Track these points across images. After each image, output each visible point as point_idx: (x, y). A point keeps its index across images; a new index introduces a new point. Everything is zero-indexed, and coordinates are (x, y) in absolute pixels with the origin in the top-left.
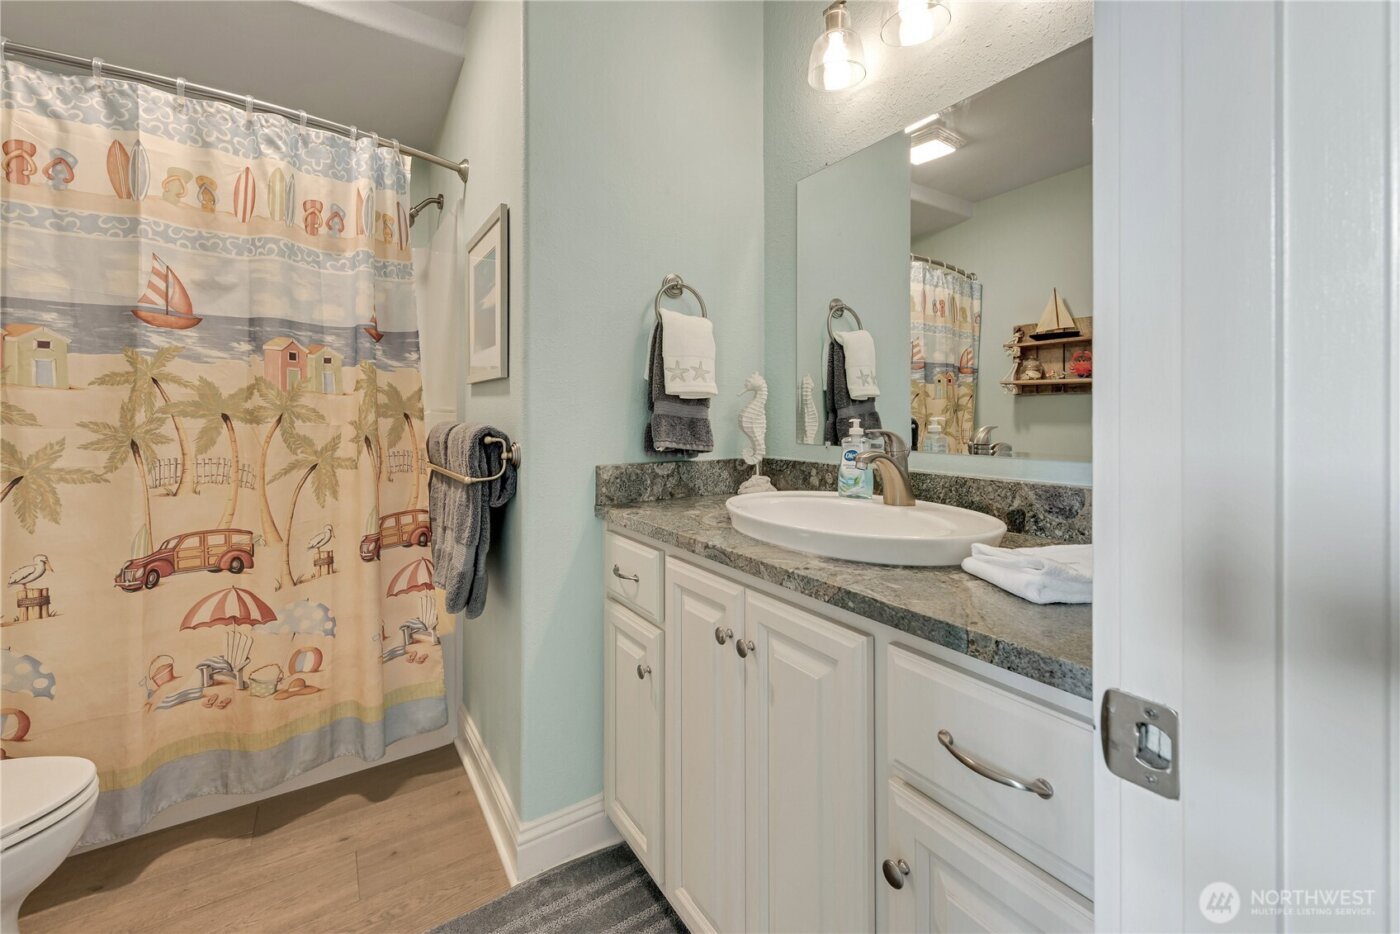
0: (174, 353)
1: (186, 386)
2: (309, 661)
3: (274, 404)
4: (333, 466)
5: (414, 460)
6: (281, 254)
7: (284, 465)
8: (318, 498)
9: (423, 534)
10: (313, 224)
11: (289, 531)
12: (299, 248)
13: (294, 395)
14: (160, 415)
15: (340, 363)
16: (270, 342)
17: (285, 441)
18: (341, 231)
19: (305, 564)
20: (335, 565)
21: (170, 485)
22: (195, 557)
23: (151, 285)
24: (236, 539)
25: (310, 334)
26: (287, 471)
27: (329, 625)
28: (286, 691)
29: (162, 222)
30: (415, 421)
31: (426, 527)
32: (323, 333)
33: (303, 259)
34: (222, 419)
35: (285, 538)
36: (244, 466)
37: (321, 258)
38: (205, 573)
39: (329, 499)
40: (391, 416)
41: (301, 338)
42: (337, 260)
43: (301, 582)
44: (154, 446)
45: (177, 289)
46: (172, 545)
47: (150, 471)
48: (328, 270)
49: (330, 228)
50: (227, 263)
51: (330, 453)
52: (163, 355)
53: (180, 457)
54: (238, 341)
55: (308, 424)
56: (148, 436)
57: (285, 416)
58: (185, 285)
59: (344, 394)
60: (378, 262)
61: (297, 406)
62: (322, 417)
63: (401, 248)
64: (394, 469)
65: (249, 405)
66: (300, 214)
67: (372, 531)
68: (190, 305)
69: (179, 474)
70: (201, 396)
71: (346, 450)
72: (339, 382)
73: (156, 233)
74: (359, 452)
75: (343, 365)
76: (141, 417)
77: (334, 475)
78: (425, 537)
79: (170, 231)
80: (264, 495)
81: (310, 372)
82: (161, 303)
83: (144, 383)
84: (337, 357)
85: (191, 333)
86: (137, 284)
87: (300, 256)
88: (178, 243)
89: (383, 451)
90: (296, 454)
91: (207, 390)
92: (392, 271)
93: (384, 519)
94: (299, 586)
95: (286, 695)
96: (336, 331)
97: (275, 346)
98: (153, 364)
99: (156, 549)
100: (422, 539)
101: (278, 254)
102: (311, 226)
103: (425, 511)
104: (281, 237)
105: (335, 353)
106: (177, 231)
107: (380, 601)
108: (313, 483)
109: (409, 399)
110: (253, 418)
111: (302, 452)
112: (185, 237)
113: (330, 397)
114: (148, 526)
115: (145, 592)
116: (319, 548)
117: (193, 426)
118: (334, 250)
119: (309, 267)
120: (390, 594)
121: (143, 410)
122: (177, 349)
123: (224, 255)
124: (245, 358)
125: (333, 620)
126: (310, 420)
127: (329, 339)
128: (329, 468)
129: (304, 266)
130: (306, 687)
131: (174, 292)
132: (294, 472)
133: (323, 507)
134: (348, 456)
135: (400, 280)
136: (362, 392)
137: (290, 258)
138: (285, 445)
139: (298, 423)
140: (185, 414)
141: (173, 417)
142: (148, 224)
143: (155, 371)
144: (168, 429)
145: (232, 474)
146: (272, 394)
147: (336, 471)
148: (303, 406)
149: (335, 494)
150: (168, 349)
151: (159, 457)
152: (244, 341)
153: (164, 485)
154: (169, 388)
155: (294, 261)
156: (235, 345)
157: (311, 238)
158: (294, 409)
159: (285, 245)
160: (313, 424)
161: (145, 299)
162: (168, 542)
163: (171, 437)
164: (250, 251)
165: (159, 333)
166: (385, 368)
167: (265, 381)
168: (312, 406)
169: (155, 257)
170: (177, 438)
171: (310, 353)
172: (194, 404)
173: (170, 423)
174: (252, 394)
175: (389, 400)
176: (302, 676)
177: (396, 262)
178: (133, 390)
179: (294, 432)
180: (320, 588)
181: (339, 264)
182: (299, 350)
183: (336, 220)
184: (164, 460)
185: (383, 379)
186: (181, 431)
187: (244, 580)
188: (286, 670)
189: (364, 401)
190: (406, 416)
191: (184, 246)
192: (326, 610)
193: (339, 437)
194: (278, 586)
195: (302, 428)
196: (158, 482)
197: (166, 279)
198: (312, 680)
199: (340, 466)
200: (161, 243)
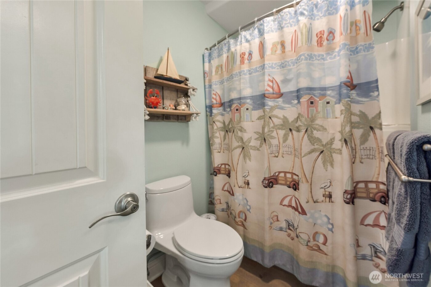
0: (276, 107)
1: (279, 119)
2: (321, 239)
3: (304, 124)
4: (331, 152)
5: (377, 153)
6: (306, 59)
7: (309, 150)
8: (324, 166)
9: (383, 197)
10: (321, 41)
11: (312, 178)
12: (314, 54)
13: (313, 120)
14: (272, 129)
15: (334, 103)
16: (302, 98)
17: (309, 139)
18: (333, 40)
19: (319, 194)
20: (333, 199)
21: (276, 153)
22: (283, 180)
23: (269, 85)
24: (295, 177)
25: (319, 92)
26: (310, 153)
27: (330, 226)
28: (312, 247)
29: (271, 62)
30: (377, 131)
31: (385, 193)
32: (326, 90)
33: (316, 59)
34: (289, 131)
35: (310, 181)
36: (296, 149)
37: (325, 56)
38: (286, 187)
39: (329, 167)
40: (361, 128)
41: (315, 94)
42: (332, 55)
43: (317, 202)
44: (270, 140)
45: (276, 85)
46: (277, 174)
47: (269, 148)
48: (328, 61)
49: (328, 40)
50: (290, 70)
51: (329, 146)
52: (272, 109)
53: (278, 144)
54: (294, 100)
55: (319, 132)
56: (268, 136)
57: (309, 129)
58: (278, 83)
59: (336, 118)
60: (352, 48)
61: (314, 124)
62: (325, 129)
63: (367, 35)
64: (364, 157)
65: (297, 125)
66: (315, 39)
67: (349, 188)
68: (280, 90)
69: (278, 150)
70: (284, 122)
71: (337, 144)
72: (333, 112)
73: (269, 67)
74: (342, 147)
75: (336, 104)
76: (266, 130)
77: (332, 156)
78: (384, 199)
79: (273, 65)
80: (301, 162)
81: (320, 109)
82: (271, 90)
83: (267, 119)
84: (333, 100)
85: (280, 100)
86: (264, 86)
87: (315, 58)
88: (276, 68)
89: (357, 146)
90: (314, 146)
91: (285, 119)
92: (361, 49)
93: (358, 183)
94: (316, 204)
95: (311, 249)
96: (331, 88)
97: (304, 99)
98: (269, 112)
99: (272, 175)
100: (383, 199)
101: (305, 60)
102: (320, 44)
103: (384, 184)
104: (305, 52)
105: (331, 99)
106: (276, 64)
107: (354, 226)
108: (322, 159)
109: (373, 118)
110: (298, 130)
111: (317, 145)
112: (278, 66)
113: (329, 120)
114: (269, 167)
115: (268, 189)
116: (325, 189)
117: (282, 133)
118: (330, 50)
119: (319, 62)
120: (362, 223)
121: (267, 127)
122: (277, 106)
123: (289, 68)
124: (296, 106)
125: (332, 225)
126: (320, 131)
127: (329, 92)
128: (329, 153)
129: (316, 62)
130: (320, 250)
131: (275, 86)
132: (313, 154)
133: (326, 171)
134: (338, 148)
135: (366, 53)
136: (343, 116)
137: (310, 60)
138: (309, 142)
139: (315, 132)
140: (279, 129)
141: (276, 130)
142: (267, 65)
143: (270, 114)
144: (274, 134)
145: (293, 152)
146: (303, 120)
147: (332, 154)
148: (317, 125)
149: (332, 165)
150: (274, 106)
151: (272, 144)
152: (295, 99)
153: (274, 153)
154: (274, 120)
155: (312, 61)
156: (293, 101)
157: (320, 49)
158: (313, 126)
159: (308, 55)
160: (321, 132)
161: (267, 90)
162: (276, 173)
163: (276, 137)
164: (297, 63)
165: (271, 101)
166: (358, 102)
167: (301, 114)
168: (321, 124)
169: (269, 75)
170: (277, 137)
171: (320, 100)
172: (282, 125)
173: (275, 132)
174: (298, 120)
175: (360, 120)
176: (319, 244)
177: (363, 43)
178: (264, 121)
179: (313, 136)
180: (325, 207)
181: (333, 56)
182: (315, 100)
183: (331, 35)
184: (274, 145)
185: (356, 108)
186: (278, 134)
187: (296, 193)
188: (311, 238)
189: (344, 121)
190: (372, 128)
191: (278, 69)
192: (329, 219)
193: (334, 138)
194: (307, 201)
195: (316, 134)
196: (272, 152)
197: (272, 82)
198: (322, 247)
199: (334, 152)
200: (271, 70)
